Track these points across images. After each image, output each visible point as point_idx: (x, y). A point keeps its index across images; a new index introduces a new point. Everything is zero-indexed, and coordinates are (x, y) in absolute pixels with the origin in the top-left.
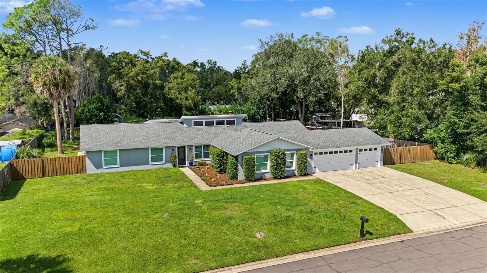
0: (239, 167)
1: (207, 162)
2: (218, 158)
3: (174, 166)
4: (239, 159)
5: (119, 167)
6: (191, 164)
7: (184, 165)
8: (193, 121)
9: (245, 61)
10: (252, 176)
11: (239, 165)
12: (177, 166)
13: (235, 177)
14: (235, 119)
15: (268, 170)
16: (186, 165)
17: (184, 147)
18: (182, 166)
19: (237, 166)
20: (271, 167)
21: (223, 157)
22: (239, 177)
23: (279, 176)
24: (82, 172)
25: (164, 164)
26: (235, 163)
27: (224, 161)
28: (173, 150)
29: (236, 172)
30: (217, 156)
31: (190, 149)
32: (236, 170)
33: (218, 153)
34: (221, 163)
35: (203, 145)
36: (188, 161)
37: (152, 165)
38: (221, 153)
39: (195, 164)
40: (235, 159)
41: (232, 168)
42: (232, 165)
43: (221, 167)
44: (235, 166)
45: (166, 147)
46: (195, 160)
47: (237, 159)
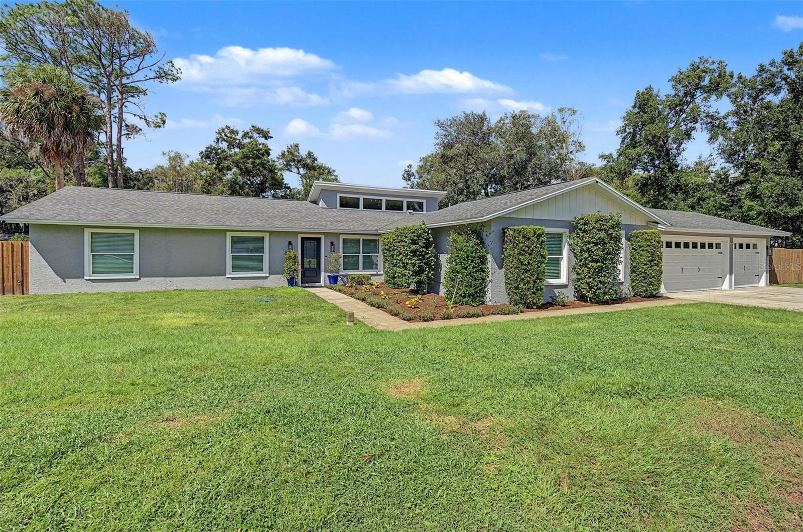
0: (489, 265)
1: (371, 278)
2: (413, 247)
3: (292, 282)
4: (492, 238)
5: (136, 280)
6: (334, 279)
7: (317, 283)
10: (537, 290)
11: (489, 256)
12: (300, 284)
13: (476, 295)
14: (424, 201)
15: (563, 280)
16: (322, 283)
17: (318, 240)
18: (310, 285)
19: (483, 260)
20: (572, 269)
21: (427, 246)
22: (488, 296)
23: (605, 294)
24: (18, 289)
25: (266, 278)
26: (474, 255)
27: (430, 257)
28: (290, 243)
29: (482, 279)
30: (412, 240)
31: (332, 243)
32: (481, 274)
33: (414, 232)
34: (420, 263)
35: (361, 238)
36: (325, 272)
37: (233, 278)
38: (424, 232)
39: (343, 281)
40: (477, 239)
41: (467, 267)
42: (467, 257)
43: (423, 273)
44: (477, 261)
45: (271, 233)
46: (344, 274)
47: (482, 239)
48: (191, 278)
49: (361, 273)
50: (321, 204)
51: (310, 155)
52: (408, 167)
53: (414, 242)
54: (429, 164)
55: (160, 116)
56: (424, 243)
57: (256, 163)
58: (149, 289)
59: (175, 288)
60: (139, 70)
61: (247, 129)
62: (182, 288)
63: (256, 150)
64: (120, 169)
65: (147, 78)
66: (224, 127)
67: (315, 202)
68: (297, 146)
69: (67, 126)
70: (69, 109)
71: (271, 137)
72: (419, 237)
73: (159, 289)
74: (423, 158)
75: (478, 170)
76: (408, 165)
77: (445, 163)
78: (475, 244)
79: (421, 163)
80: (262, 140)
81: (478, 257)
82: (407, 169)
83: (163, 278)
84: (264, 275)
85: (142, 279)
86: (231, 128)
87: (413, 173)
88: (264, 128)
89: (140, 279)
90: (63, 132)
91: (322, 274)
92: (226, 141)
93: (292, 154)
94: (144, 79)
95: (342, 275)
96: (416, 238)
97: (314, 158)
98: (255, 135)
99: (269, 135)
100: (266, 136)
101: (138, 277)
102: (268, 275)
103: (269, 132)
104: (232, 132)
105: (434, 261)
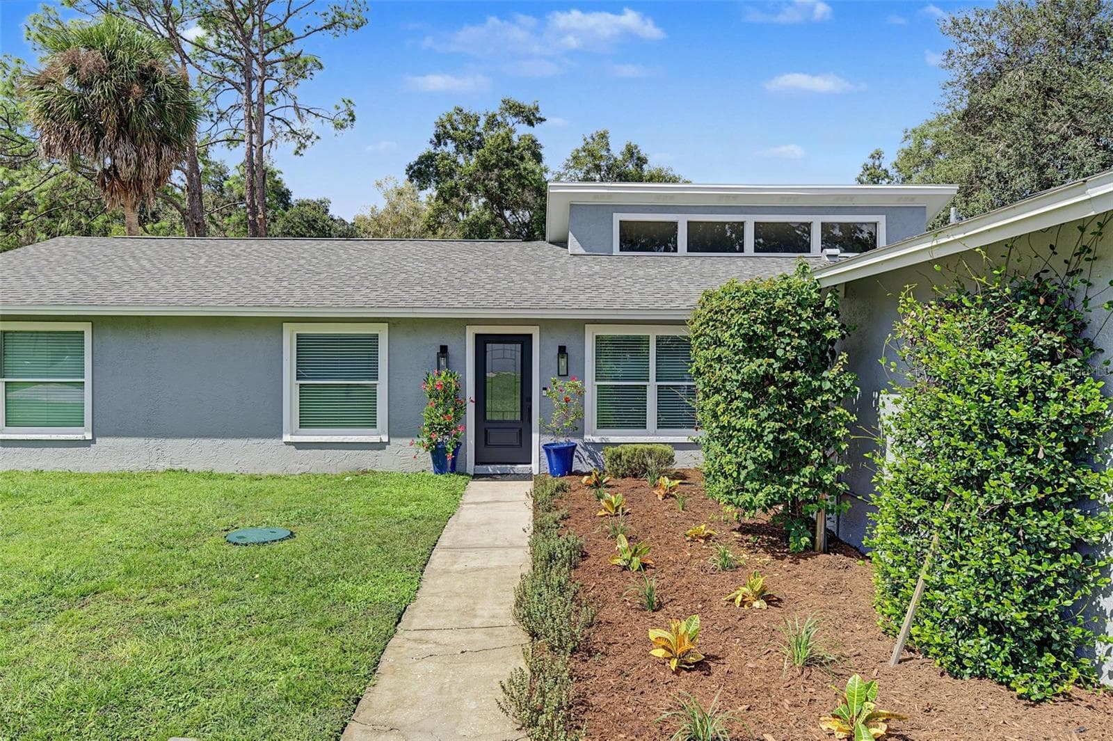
1: (678, 455)
5: (85, 443)
7: (520, 468)
8: (618, 217)
9: (877, 155)
12: (471, 466)
14: (880, 220)
16: (534, 467)
17: (525, 341)
18: (498, 469)
19: (1085, 445)
25: (381, 446)
26: (1025, 412)
27: (825, 407)
28: (444, 350)
29: (1077, 545)
30: (745, 337)
31: (562, 350)
32: (1070, 522)
33: (754, 304)
34: (782, 431)
35: (653, 333)
36: (542, 433)
37: (299, 446)
38: (799, 304)
39: (595, 461)
40: (1052, 326)
41: (984, 475)
42: (986, 426)
43: (794, 472)
44: (1050, 447)
45: (394, 324)
46: (597, 439)
47: (1080, 327)
48: (206, 443)
49: (651, 437)
50: (574, 245)
51: (631, 152)
52: (873, 157)
53: (754, 345)
54: (930, 143)
55: (343, 107)
56: (798, 348)
57: (504, 176)
58: (113, 466)
59: (168, 466)
60: (290, 15)
61: (495, 108)
62: (183, 466)
63: (508, 151)
64: (261, 211)
65: (310, 30)
66: (452, 111)
67: (563, 243)
68: (603, 136)
69: (124, 128)
70: (122, 93)
71: (542, 120)
72: (778, 322)
73: (133, 466)
74: (914, 131)
75: (1081, 133)
76: (872, 151)
77: (976, 130)
78: (1036, 357)
79: (910, 144)
80: (521, 130)
81: (1056, 425)
82: (870, 162)
83: (141, 441)
84: (376, 439)
85: (98, 440)
86: (464, 112)
87: (886, 171)
88: (528, 103)
89: (93, 441)
90: (117, 139)
91: (535, 437)
92: (454, 139)
93: (592, 154)
94: (305, 33)
95: (594, 444)
96: (759, 329)
97: (639, 159)
98: (511, 120)
99: (538, 116)
100: (531, 118)
101: (89, 437)
102: (385, 439)
103: (537, 109)
104: (467, 119)
105: (848, 425)
